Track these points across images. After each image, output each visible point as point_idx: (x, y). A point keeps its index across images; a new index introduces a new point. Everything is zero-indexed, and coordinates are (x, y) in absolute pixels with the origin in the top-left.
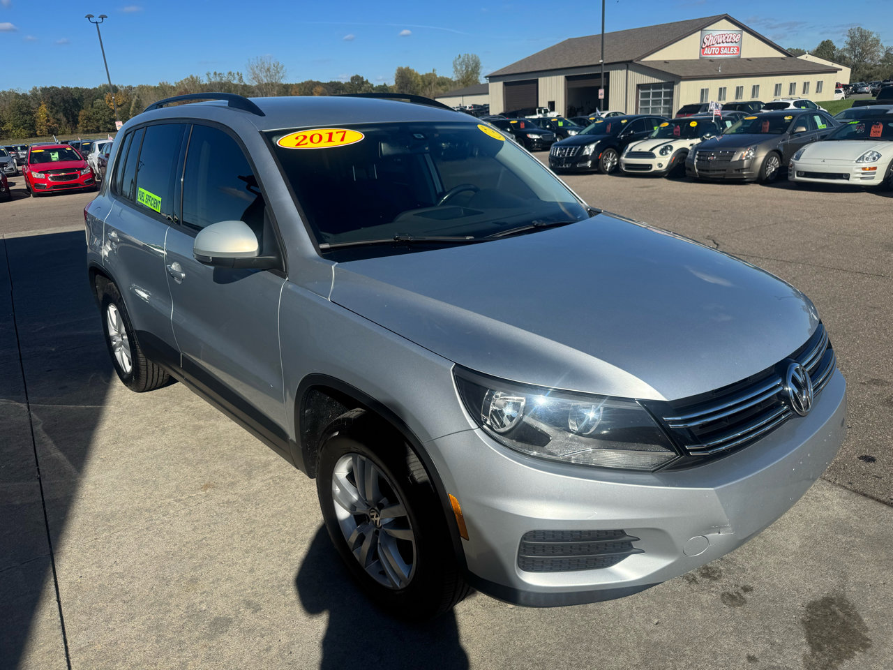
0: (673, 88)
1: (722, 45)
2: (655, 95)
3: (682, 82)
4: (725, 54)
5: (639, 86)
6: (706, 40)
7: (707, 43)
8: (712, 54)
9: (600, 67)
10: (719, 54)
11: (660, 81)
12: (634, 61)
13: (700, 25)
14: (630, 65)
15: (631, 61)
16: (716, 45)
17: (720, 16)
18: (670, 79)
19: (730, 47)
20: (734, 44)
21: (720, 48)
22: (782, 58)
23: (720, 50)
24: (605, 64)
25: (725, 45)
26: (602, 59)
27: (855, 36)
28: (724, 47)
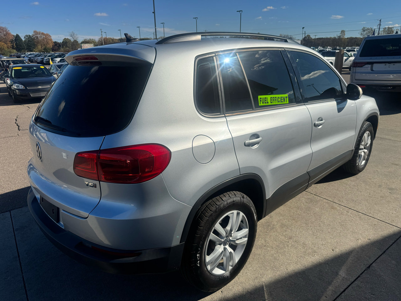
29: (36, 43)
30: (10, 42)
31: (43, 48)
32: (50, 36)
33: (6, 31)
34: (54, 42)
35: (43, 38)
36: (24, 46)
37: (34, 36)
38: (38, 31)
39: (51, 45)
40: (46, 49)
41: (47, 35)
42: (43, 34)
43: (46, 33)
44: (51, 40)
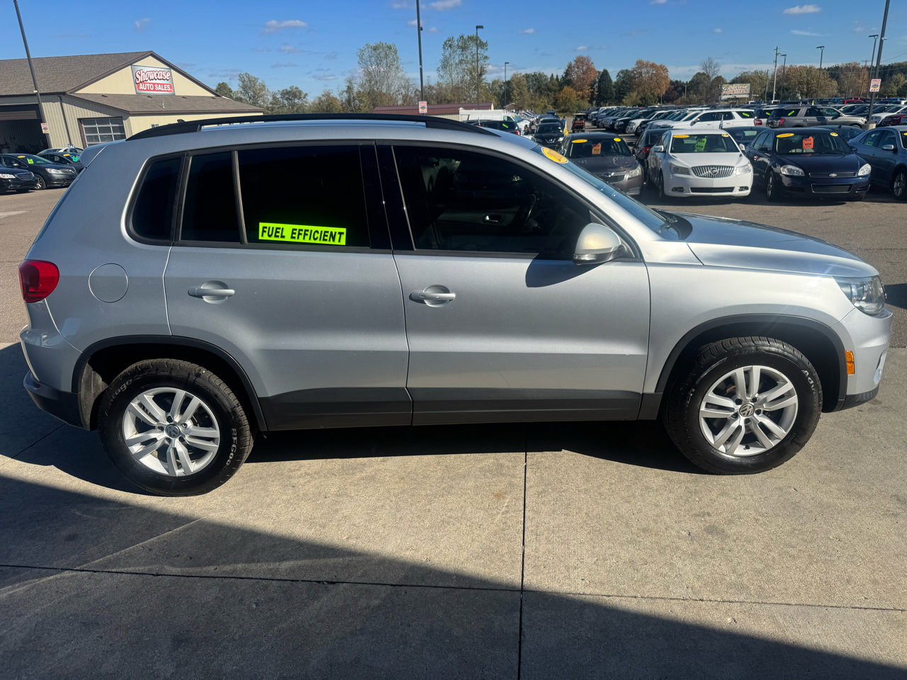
0: (123, 124)
1: (154, 81)
2: (102, 130)
3: (130, 117)
4: (160, 91)
5: (80, 120)
6: (138, 76)
7: (141, 79)
8: (147, 90)
9: (35, 97)
10: (154, 90)
11: (106, 116)
12: (68, 93)
13: (129, 60)
14: (63, 97)
15: (64, 93)
16: (149, 81)
17: (147, 52)
18: (115, 114)
19: (163, 84)
20: (165, 82)
21: (154, 84)
22: (213, 98)
23: (155, 87)
24: (41, 94)
25: (158, 81)
26: (36, 89)
27: (245, 81)
28: (158, 84)
29: (634, 86)
30: (588, 85)
31: (639, 97)
32: (666, 69)
33: (587, 64)
34: (672, 83)
35: (653, 74)
36: (611, 93)
37: (635, 72)
38: (645, 60)
39: (662, 91)
40: (645, 98)
41: (661, 67)
42: (653, 66)
43: (658, 64)
44: (667, 77)
